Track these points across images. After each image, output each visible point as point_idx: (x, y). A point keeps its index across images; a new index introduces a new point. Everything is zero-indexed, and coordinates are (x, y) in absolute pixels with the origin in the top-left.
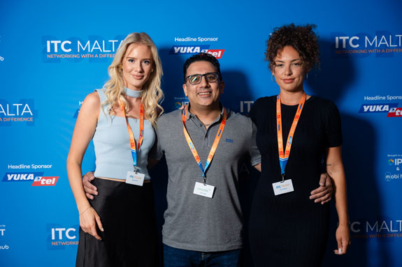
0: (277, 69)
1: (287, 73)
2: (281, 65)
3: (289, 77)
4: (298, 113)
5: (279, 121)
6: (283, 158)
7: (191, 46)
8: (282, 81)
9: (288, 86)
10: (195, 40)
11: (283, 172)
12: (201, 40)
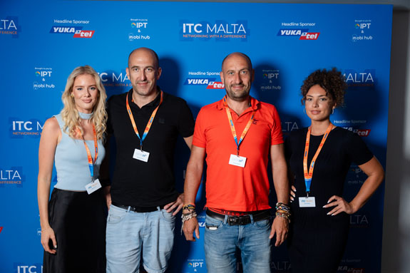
0: (307, 102)
1: (314, 105)
2: (311, 99)
3: (315, 109)
4: (323, 142)
5: (307, 148)
6: (308, 178)
7: (201, 79)
8: (310, 112)
9: (315, 117)
10: (204, 74)
11: (308, 190)
12: (209, 74)
